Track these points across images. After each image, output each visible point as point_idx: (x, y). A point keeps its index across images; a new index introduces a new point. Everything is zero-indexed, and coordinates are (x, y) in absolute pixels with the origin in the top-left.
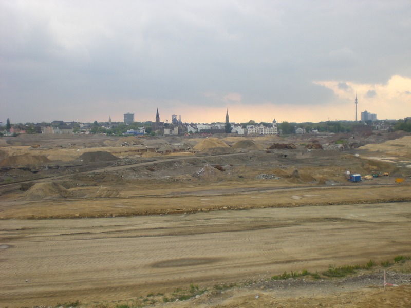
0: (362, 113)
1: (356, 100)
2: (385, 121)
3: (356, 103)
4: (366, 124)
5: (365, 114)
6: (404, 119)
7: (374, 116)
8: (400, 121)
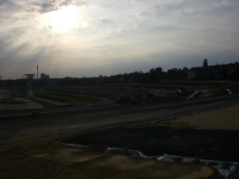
0: (41, 74)
1: (38, 67)
2: (54, 79)
3: (38, 68)
4: (43, 81)
5: (43, 75)
6: (64, 78)
7: (48, 76)
8: (62, 79)
